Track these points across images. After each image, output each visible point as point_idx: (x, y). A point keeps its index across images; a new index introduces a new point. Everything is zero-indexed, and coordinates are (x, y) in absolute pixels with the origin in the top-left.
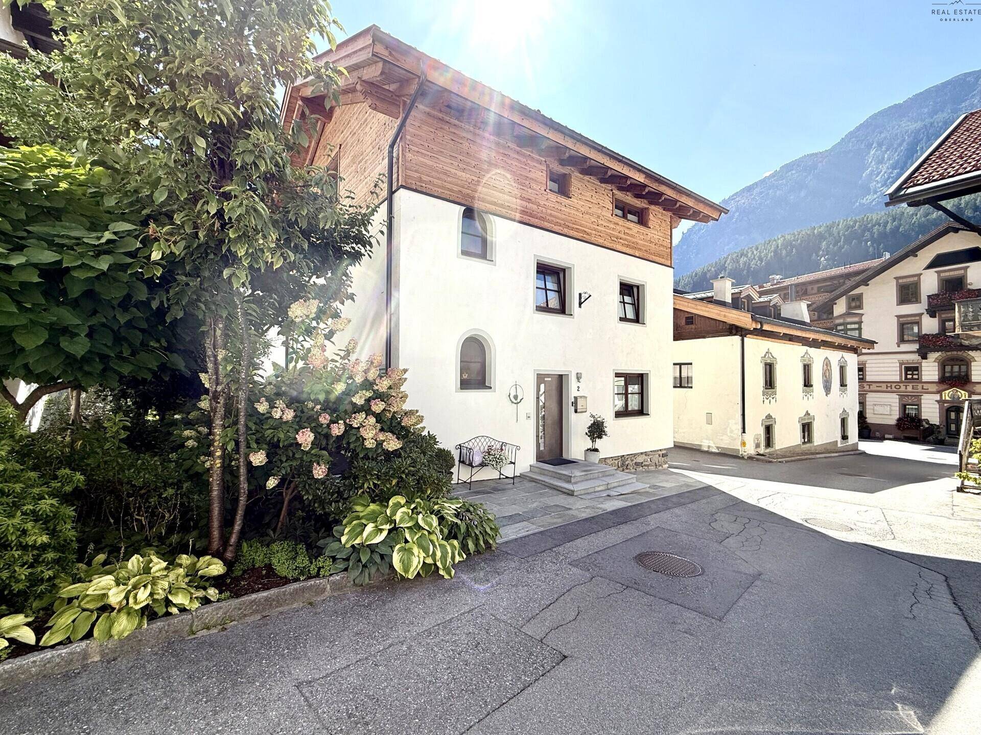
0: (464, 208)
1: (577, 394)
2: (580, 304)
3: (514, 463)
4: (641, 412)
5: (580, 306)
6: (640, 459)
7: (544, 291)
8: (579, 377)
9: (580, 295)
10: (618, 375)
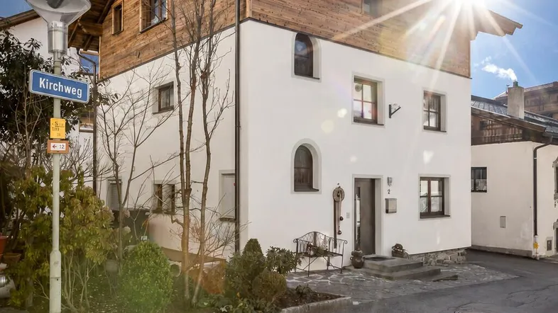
0: (296, 33)
1: (388, 197)
2: (390, 114)
3: (342, 255)
4: (442, 214)
5: (390, 117)
6: (441, 257)
7: (361, 103)
8: (389, 181)
9: (390, 106)
10: (422, 179)
